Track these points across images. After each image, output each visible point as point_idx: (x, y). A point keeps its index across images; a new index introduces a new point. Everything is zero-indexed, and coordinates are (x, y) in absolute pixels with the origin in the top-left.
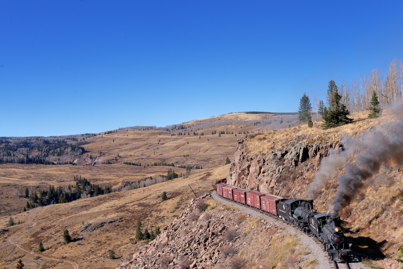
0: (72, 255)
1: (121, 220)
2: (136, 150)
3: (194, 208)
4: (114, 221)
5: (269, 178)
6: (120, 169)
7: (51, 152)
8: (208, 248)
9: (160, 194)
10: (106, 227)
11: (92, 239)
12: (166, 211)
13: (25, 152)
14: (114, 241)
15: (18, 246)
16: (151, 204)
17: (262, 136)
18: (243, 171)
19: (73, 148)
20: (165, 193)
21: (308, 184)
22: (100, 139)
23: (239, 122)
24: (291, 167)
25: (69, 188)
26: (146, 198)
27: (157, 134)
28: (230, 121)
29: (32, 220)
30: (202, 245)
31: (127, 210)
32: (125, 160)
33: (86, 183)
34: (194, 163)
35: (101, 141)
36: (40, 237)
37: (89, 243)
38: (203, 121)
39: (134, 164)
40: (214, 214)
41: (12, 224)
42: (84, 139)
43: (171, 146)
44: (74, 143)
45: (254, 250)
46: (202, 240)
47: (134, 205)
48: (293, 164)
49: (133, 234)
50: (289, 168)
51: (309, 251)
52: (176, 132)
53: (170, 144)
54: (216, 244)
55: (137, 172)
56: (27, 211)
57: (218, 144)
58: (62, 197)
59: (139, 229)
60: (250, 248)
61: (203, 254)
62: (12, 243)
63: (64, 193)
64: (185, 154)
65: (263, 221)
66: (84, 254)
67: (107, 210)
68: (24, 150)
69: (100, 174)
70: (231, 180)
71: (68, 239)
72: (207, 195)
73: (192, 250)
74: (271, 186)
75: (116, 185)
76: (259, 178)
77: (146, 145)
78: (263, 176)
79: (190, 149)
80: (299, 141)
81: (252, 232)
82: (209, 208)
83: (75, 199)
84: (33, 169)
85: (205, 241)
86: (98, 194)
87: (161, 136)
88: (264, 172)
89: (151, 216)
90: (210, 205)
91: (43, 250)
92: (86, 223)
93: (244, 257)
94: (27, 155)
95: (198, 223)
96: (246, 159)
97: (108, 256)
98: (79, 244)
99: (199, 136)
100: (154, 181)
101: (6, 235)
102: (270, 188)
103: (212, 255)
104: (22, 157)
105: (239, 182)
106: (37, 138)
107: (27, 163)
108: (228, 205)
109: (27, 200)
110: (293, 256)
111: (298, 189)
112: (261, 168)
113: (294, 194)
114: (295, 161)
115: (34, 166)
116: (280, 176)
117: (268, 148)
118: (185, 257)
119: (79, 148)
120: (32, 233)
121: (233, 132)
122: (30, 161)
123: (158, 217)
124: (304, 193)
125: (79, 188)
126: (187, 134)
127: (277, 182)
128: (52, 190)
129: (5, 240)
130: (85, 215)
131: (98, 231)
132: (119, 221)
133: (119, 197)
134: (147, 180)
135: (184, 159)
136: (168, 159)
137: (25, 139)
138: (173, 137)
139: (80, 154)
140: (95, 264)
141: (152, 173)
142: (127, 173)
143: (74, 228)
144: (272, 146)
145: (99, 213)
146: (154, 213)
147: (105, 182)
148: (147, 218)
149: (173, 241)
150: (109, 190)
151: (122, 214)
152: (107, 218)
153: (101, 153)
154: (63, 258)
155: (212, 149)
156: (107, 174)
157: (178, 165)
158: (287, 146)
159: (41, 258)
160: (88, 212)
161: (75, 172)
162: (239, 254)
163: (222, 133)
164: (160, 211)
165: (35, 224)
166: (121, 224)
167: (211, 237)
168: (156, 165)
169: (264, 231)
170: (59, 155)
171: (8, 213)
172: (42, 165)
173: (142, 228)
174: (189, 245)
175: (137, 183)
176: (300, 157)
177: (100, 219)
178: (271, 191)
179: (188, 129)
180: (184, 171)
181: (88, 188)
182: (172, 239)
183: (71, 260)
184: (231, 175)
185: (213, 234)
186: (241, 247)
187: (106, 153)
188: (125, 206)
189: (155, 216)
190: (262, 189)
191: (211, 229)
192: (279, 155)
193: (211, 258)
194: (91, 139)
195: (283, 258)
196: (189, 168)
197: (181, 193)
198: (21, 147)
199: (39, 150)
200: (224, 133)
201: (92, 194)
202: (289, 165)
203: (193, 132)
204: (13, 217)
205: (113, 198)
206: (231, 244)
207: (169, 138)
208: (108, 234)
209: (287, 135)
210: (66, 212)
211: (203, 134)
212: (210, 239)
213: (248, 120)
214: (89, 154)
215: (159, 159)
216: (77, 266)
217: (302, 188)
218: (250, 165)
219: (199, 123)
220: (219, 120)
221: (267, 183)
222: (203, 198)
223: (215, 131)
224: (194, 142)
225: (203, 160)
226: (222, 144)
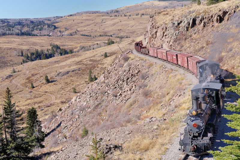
0: (51, 90)
1: (79, 70)
2: (88, 27)
3: (121, 60)
4: (75, 71)
5: (169, 39)
6: (78, 39)
7: (35, 28)
8: (129, 84)
9: (103, 53)
10: (70, 74)
11: (62, 81)
12: (107, 64)
13: (20, 28)
14: (75, 82)
15: (19, 85)
16: (97, 60)
17: (166, 13)
18: (152, 35)
19: (49, 26)
20: (106, 53)
21: (195, 42)
22: (65, 20)
23: (154, 7)
24: (184, 31)
25: (48, 51)
26: (94, 56)
27: (101, 16)
28: (148, 7)
29: (26, 70)
30: (125, 82)
31: (83, 64)
32: (81, 33)
33: (58, 47)
34: (125, 35)
35: (66, 21)
36: (31, 80)
37: (60, 84)
38: (131, 7)
39: (87, 36)
40: (133, 63)
41: (15, 72)
42: (55, 20)
43: (110, 24)
44: (49, 22)
45: (157, 84)
46: (125, 79)
47: (87, 60)
48: (186, 29)
49: (87, 78)
50: (183, 32)
51: (191, 83)
52: (113, 14)
53: (109, 23)
54: (134, 82)
55: (89, 41)
56: (23, 64)
57: (140, 22)
58: (43, 56)
59: (90, 75)
60: (155, 83)
61: (126, 87)
62: (15, 83)
63: (44, 53)
64: (119, 29)
65: (164, 66)
66: (58, 90)
67: (71, 64)
68: (19, 27)
69: (66, 42)
70: (145, 42)
71: (48, 81)
72: (130, 52)
73: (119, 85)
74: (170, 44)
75: (76, 48)
76: (162, 39)
77: (94, 23)
78: (165, 38)
79: (122, 25)
80: (190, 14)
81: (156, 74)
82: (130, 59)
83: (51, 57)
84: (25, 39)
85: (127, 80)
86: (65, 54)
87: (103, 18)
88: (166, 36)
89: (98, 67)
90: (130, 58)
91: (33, 87)
92: (58, 72)
93: (150, 88)
94: (21, 30)
95: (123, 69)
96: (154, 27)
97: (72, 91)
98: (55, 84)
99: (127, 17)
100: (99, 46)
101: (11, 78)
102: (169, 46)
103: (131, 88)
104: (17, 31)
105: (150, 43)
106: (26, 20)
107: (21, 35)
108: (142, 57)
109: (22, 58)
110: (181, 86)
111: (188, 46)
112: (164, 33)
113: (185, 49)
114: (186, 27)
115: (25, 37)
116: (177, 38)
117: (169, 20)
118: (115, 89)
119: (53, 26)
120: (27, 77)
121: (150, 14)
122: (23, 34)
123: (102, 68)
124: (192, 48)
125: (53, 50)
126: (120, 16)
127: (174, 41)
128: (37, 52)
129: (11, 81)
130: (57, 67)
131: (65, 76)
132: (78, 71)
133: (78, 56)
134: (95, 45)
135: (118, 32)
136: (108, 32)
137: (19, 20)
138: (111, 18)
139: (53, 30)
140: (64, 96)
141: (98, 41)
142: (83, 41)
143: (51, 74)
144: (172, 18)
145: (65, 66)
146: (99, 66)
147: (69, 47)
148: (95, 69)
149: (108, 80)
150: (71, 52)
151: (80, 66)
152: (71, 68)
153: (66, 29)
154: (46, 92)
155: (136, 25)
156: (70, 41)
157: (114, 36)
158: (182, 17)
159: (33, 92)
160: (59, 65)
161: (51, 41)
162: (148, 87)
163: (142, 15)
164: (103, 64)
165: (28, 72)
166: (79, 72)
167: (131, 77)
168: (100, 36)
169: (164, 72)
170: (40, 30)
171: (12, 65)
172: (30, 36)
173: (92, 75)
174: (117, 82)
175: (89, 47)
176: (190, 25)
177: (67, 69)
178: (170, 48)
179: (120, 12)
180: (118, 40)
181: (59, 51)
182: (107, 79)
183: (50, 93)
184: (145, 39)
185: (132, 75)
186: (149, 83)
187: (69, 29)
188: (81, 61)
189: (100, 67)
190: (164, 46)
191: (131, 72)
192: (176, 24)
193: (130, 90)
194: (60, 19)
195: (175, 88)
196: (121, 38)
197: (116, 53)
198: (17, 25)
199: (28, 27)
200: (144, 15)
201: (61, 54)
202: (182, 30)
203: (124, 15)
204: (15, 68)
205: (74, 56)
206: (143, 81)
207: (109, 19)
208: (72, 78)
209: (182, 11)
210: (46, 65)
211: (130, 16)
212: (130, 78)
213: (160, 5)
214: (59, 29)
215: (103, 32)
216: (54, 97)
217: (190, 45)
218: (157, 31)
219: (128, 8)
220: (141, 6)
221: (168, 42)
222: (127, 53)
223: (138, 14)
224: (125, 21)
225: (131, 33)
226: (143, 22)
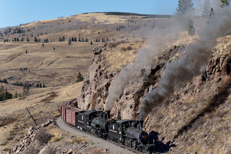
3: (33, 139)
17: (126, 46)
21: (185, 110)
23: (96, 26)
28: (85, 24)
34: (34, 80)
38: (48, 23)
43: (4, 55)
52: (11, 37)
57: (67, 55)
64: (23, 67)
70: (83, 103)
72: (50, 123)
76: (120, 101)
78: (127, 98)
79: (29, 60)
82: (53, 139)
88: (127, 94)
90: (54, 136)
99: (41, 44)
105: (93, 105)
108: (78, 136)
111: (172, 117)
113: (167, 123)
117: (133, 62)
121: (88, 38)
126: (25, 41)
135: (21, 73)
138: (7, 43)
155: (58, 60)
157: (12, 82)
163: (73, 40)
179: (26, 32)
180: (20, 90)
184: (84, 97)
190: (124, 115)
196: (27, 86)
197: (16, 120)
200: (76, 41)
203: (34, 38)
207: (1, 45)
211: (46, 41)
213: (108, 23)
217: (177, 116)
218: (110, 84)
219: (42, 25)
220: (69, 21)
221: (131, 107)
222: (45, 126)
223: (64, 37)
224: (35, 51)
225: (47, 76)
226: (73, 55)
